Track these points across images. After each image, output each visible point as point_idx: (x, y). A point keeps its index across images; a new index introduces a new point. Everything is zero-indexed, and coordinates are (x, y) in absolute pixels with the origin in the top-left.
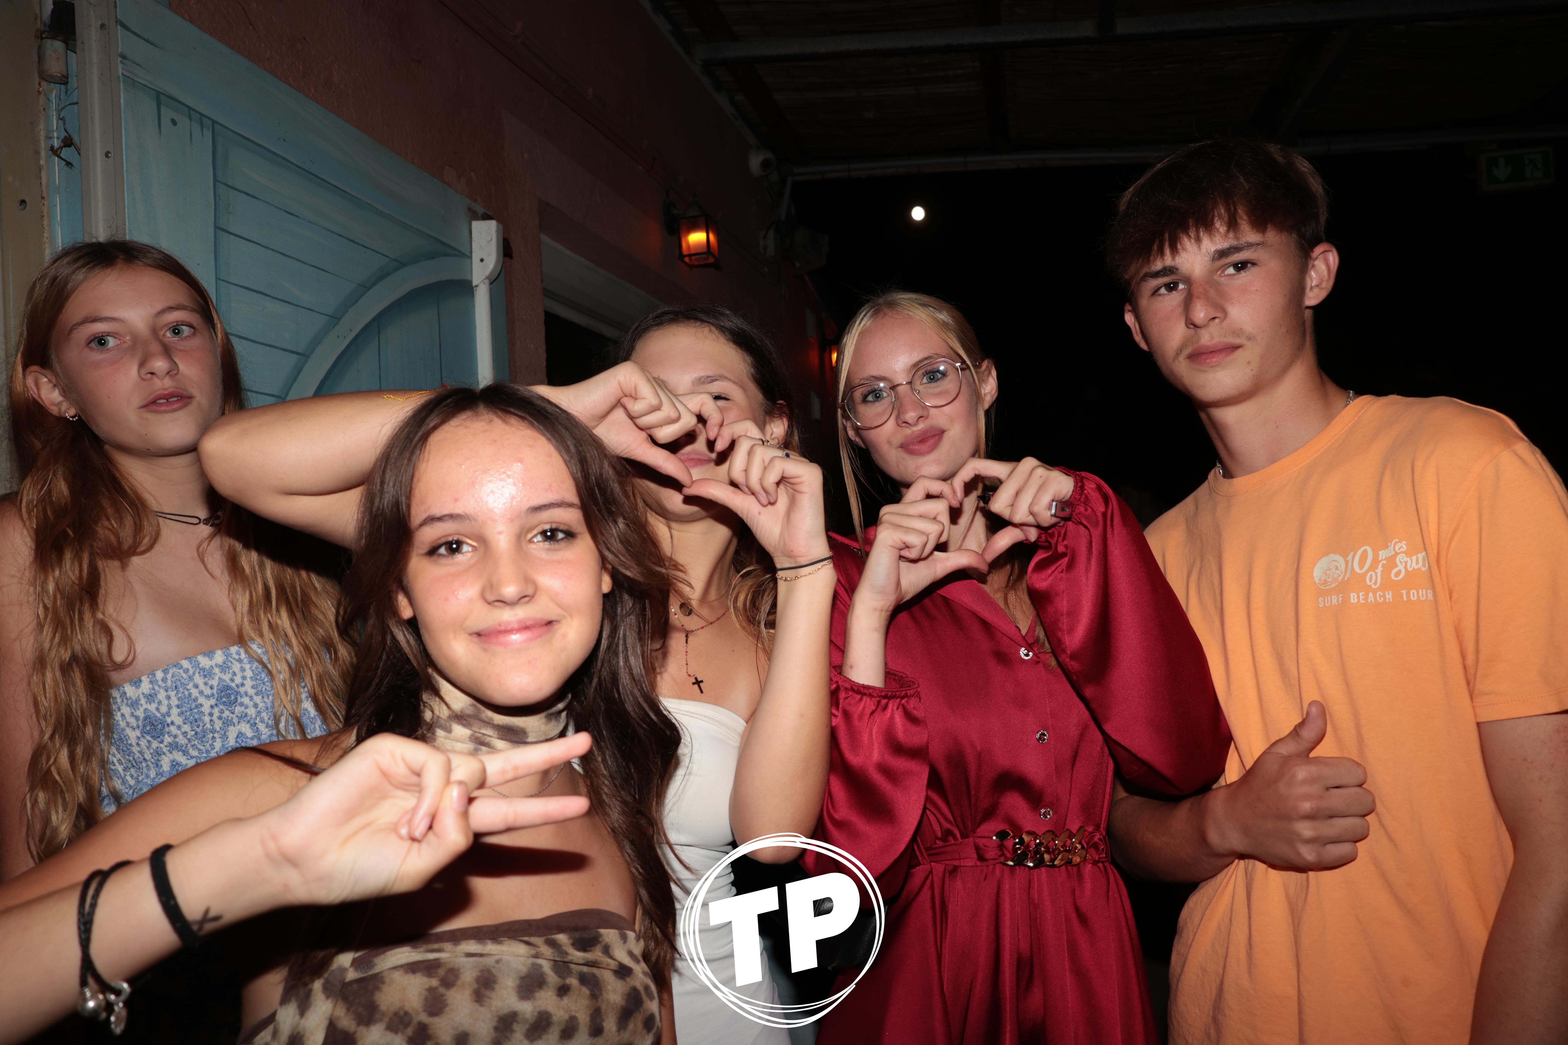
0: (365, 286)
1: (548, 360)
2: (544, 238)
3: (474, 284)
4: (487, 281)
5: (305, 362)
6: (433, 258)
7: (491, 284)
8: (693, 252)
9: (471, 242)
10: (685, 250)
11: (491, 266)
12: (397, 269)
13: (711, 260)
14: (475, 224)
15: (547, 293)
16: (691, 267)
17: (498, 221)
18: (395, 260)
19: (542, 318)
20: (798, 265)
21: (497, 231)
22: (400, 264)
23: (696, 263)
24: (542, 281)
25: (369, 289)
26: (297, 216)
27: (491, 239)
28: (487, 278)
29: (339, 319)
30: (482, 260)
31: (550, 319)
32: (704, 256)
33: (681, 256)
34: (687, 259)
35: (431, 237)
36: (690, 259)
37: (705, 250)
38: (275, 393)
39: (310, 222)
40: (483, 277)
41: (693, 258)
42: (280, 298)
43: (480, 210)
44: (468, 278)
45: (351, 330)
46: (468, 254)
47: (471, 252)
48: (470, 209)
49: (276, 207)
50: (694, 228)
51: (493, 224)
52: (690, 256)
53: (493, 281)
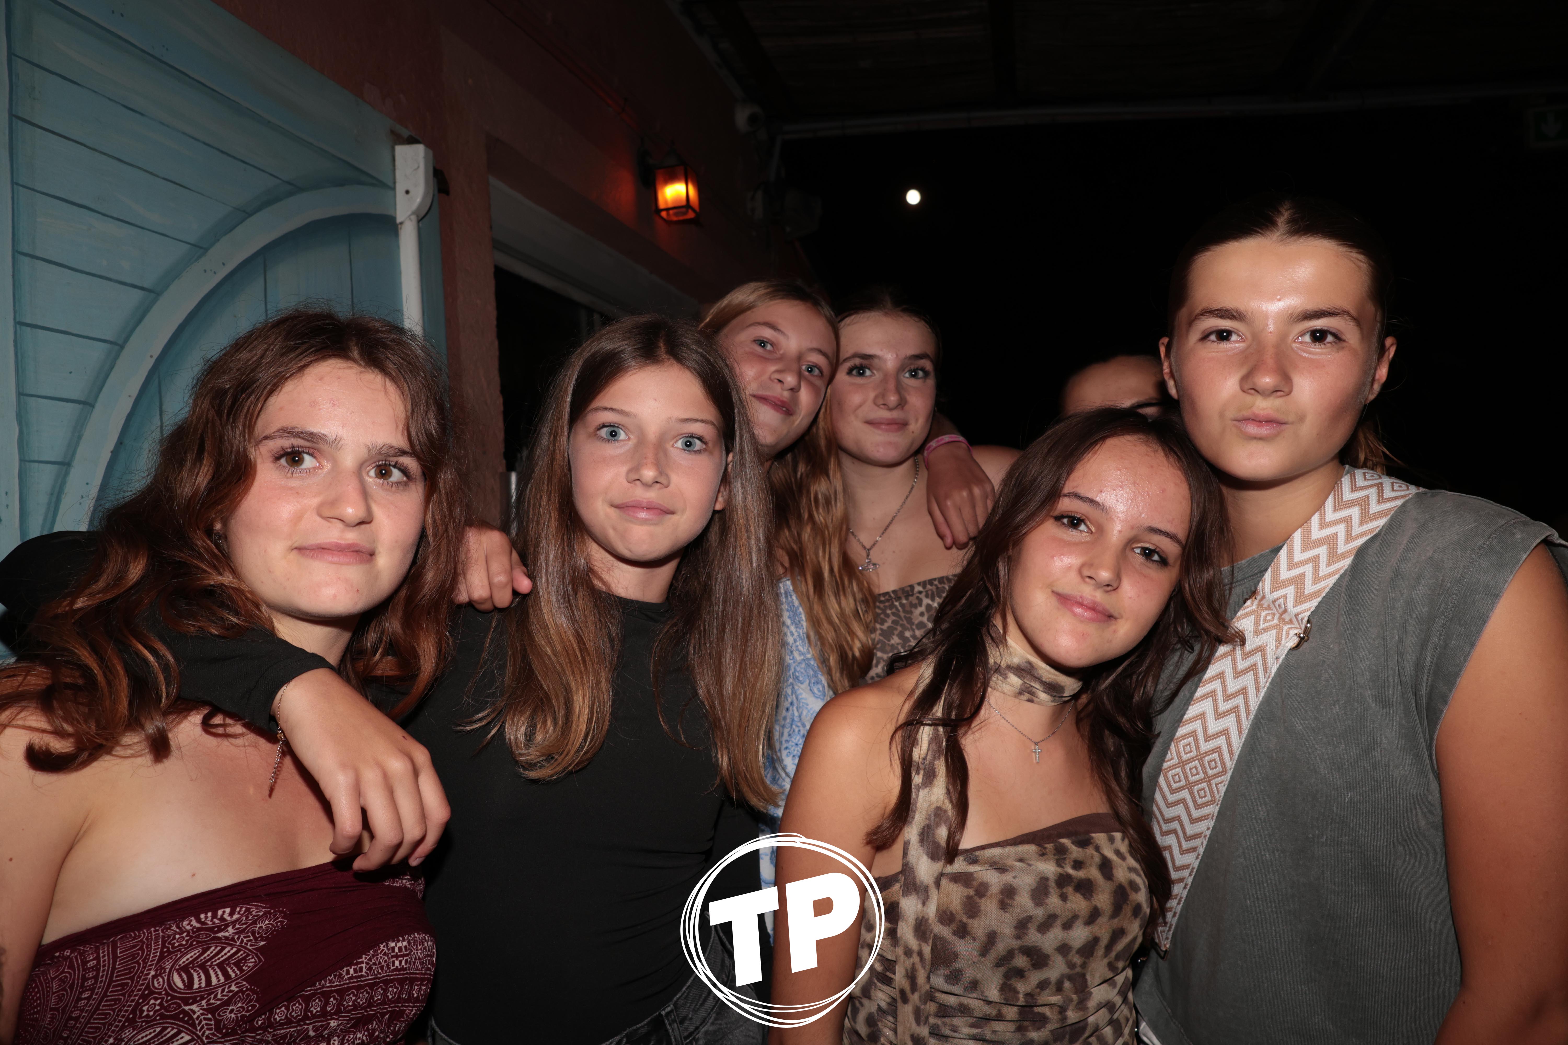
0: (244, 211)
1: (499, 319)
2: (493, 181)
3: (399, 220)
4: (414, 218)
5: (154, 302)
6: (342, 185)
7: (419, 221)
8: (670, 205)
9: (394, 170)
10: (662, 205)
11: (418, 200)
12: (290, 194)
13: (691, 215)
14: (400, 150)
15: (498, 245)
16: (668, 222)
17: (428, 145)
18: (289, 183)
19: (492, 270)
20: (788, 229)
21: (426, 157)
22: (295, 188)
23: (675, 219)
24: (491, 227)
25: (250, 215)
26: (142, 114)
27: (418, 167)
28: (413, 213)
29: (206, 250)
30: (407, 192)
31: (500, 274)
32: (684, 210)
33: (658, 211)
34: (664, 214)
35: (340, 159)
36: (668, 214)
37: (684, 203)
38: (107, 338)
39: (162, 123)
40: (409, 213)
41: (671, 212)
42: (115, 215)
43: (405, 133)
44: (390, 213)
45: (224, 264)
46: (391, 184)
47: (395, 183)
48: (392, 132)
49: (109, 99)
50: (671, 178)
51: (420, 149)
52: (667, 210)
53: (422, 219)
